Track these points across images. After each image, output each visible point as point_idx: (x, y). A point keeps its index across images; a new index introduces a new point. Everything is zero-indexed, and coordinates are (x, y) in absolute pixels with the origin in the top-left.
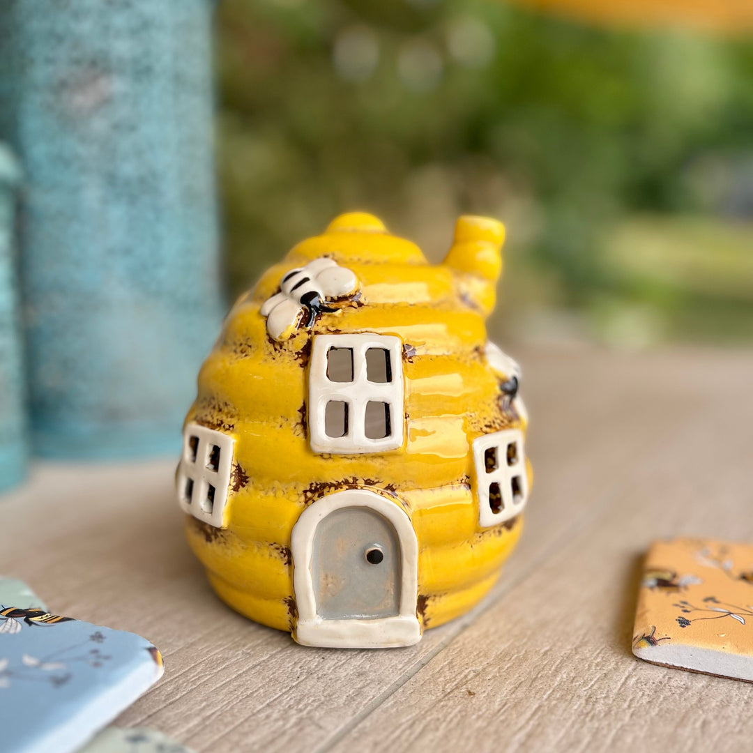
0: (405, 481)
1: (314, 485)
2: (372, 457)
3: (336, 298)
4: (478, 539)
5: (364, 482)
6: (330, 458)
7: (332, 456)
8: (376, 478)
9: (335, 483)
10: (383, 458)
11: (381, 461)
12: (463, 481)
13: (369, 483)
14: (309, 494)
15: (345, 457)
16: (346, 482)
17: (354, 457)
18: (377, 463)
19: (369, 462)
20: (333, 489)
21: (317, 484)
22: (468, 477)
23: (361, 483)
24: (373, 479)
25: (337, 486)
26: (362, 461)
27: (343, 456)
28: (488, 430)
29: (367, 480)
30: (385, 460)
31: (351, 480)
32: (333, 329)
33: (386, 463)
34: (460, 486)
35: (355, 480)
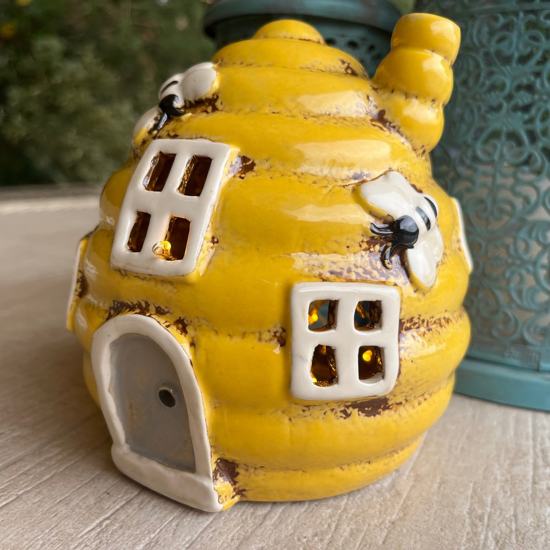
0: (197, 318)
1: (116, 303)
2: (162, 281)
3: (193, 102)
4: (301, 412)
5: (154, 309)
6: (126, 274)
7: (128, 274)
8: (166, 307)
9: (130, 304)
10: (172, 284)
11: (170, 288)
12: (278, 334)
13: (160, 312)
14: (112, 312)
15: (137, 276)
16: (140, 306)
17: (145, 278)
18: (166, 290)
19: (159, 286)
20: (128, 310)
21: (117, 302)
22: (284, 330)
23: (152, 309)
24: (163, 307)
25: (132, 308)
26: (152, 283)
27: (136, 275)
28: (333, 277)
29: (158, 307)
30: (175, 288)
31: (143, 304)
32: (172, 134)
33: (175, 290)
34: (271, 340)
35: (147, 304)
